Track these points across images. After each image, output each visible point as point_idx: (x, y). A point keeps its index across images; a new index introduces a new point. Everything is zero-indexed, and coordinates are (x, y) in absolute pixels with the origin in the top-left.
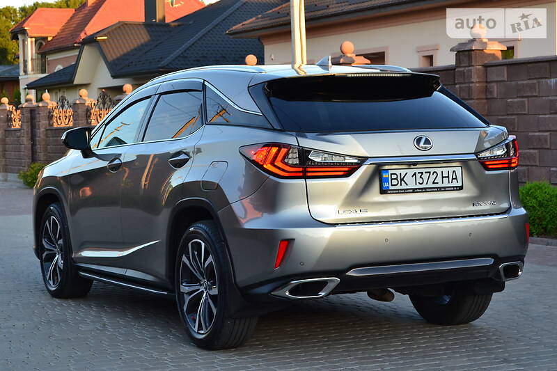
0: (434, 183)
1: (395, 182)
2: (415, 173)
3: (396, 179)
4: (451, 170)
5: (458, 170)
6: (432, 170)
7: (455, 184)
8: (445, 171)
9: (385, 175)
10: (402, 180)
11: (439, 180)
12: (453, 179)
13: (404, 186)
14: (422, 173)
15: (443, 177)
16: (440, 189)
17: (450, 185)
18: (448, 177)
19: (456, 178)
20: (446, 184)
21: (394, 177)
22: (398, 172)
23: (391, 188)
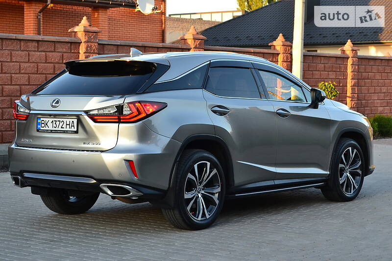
0: (62, 128)
1: (43, 125)
2: (53, 121)
3: (44, 123)
4: (71, 120)
5: (75, 121)
6: (61, 120)
7: (73, 129)
8: (68, 120)
9: (39, 121)
10: (46, 124)
11: (64, 126)
12: (72, 126)
13: (47, 128)
14: (56, 121)
15: (67, 125)
16: (64, 132)
17: (70, 130)
18: (69, 125)
19: (74, 126)
20: (68, 129)
21: (43, 122)
22: (44, 119)
23: (42, 129)
